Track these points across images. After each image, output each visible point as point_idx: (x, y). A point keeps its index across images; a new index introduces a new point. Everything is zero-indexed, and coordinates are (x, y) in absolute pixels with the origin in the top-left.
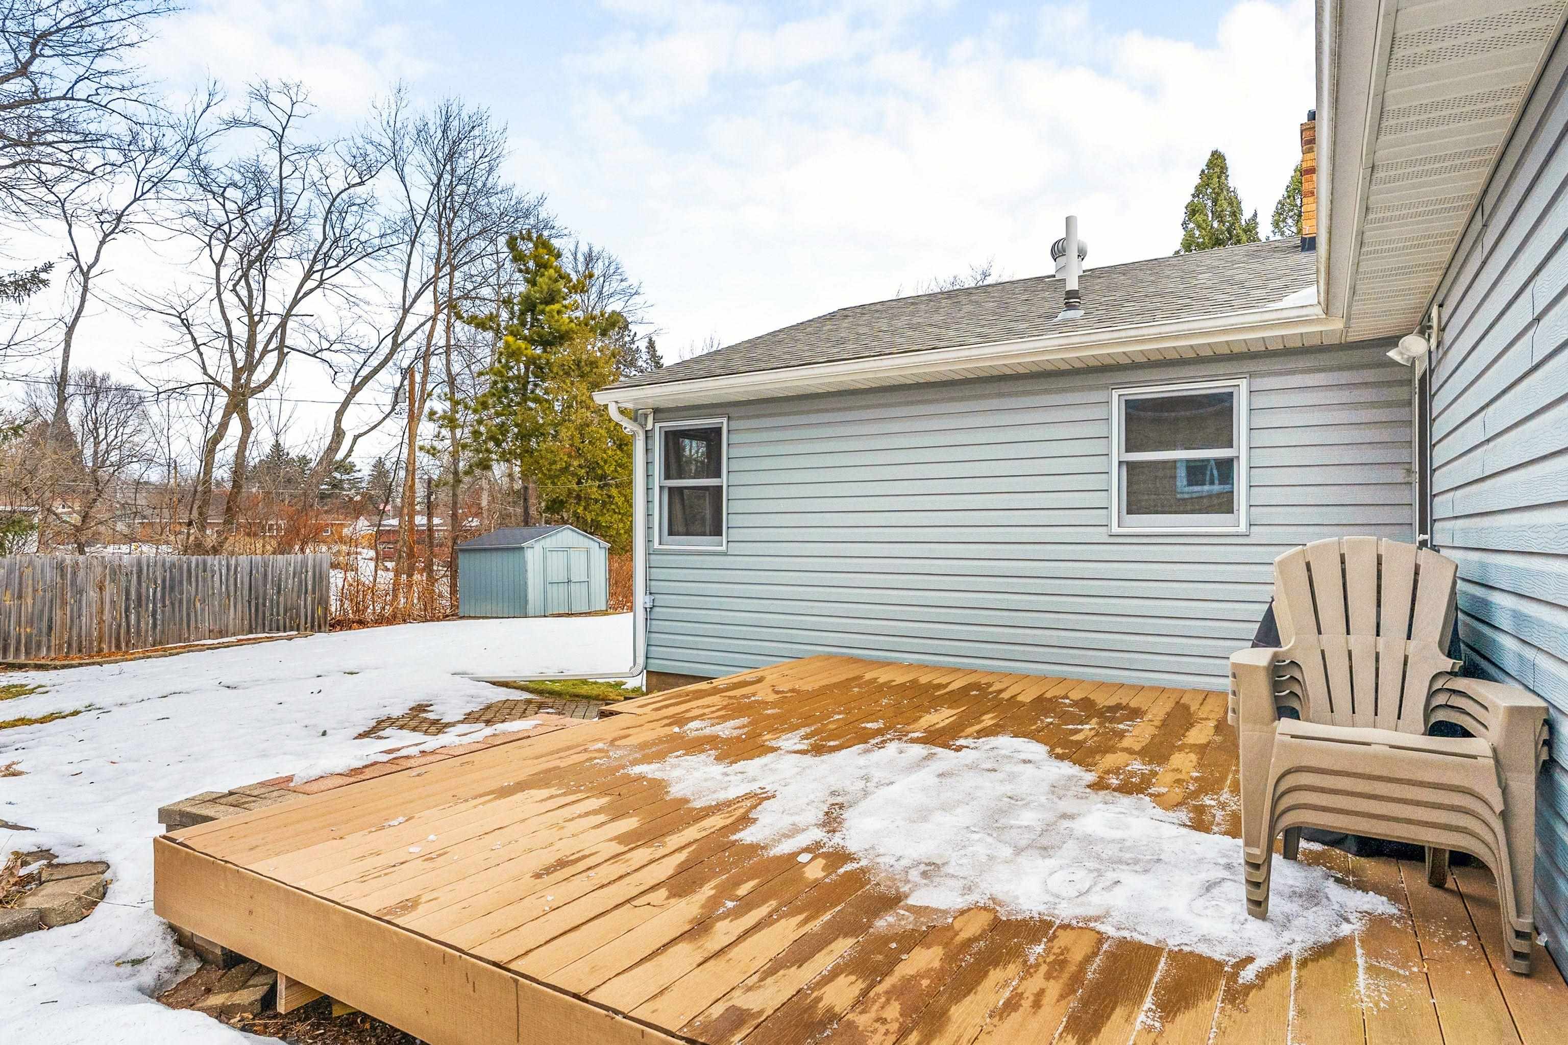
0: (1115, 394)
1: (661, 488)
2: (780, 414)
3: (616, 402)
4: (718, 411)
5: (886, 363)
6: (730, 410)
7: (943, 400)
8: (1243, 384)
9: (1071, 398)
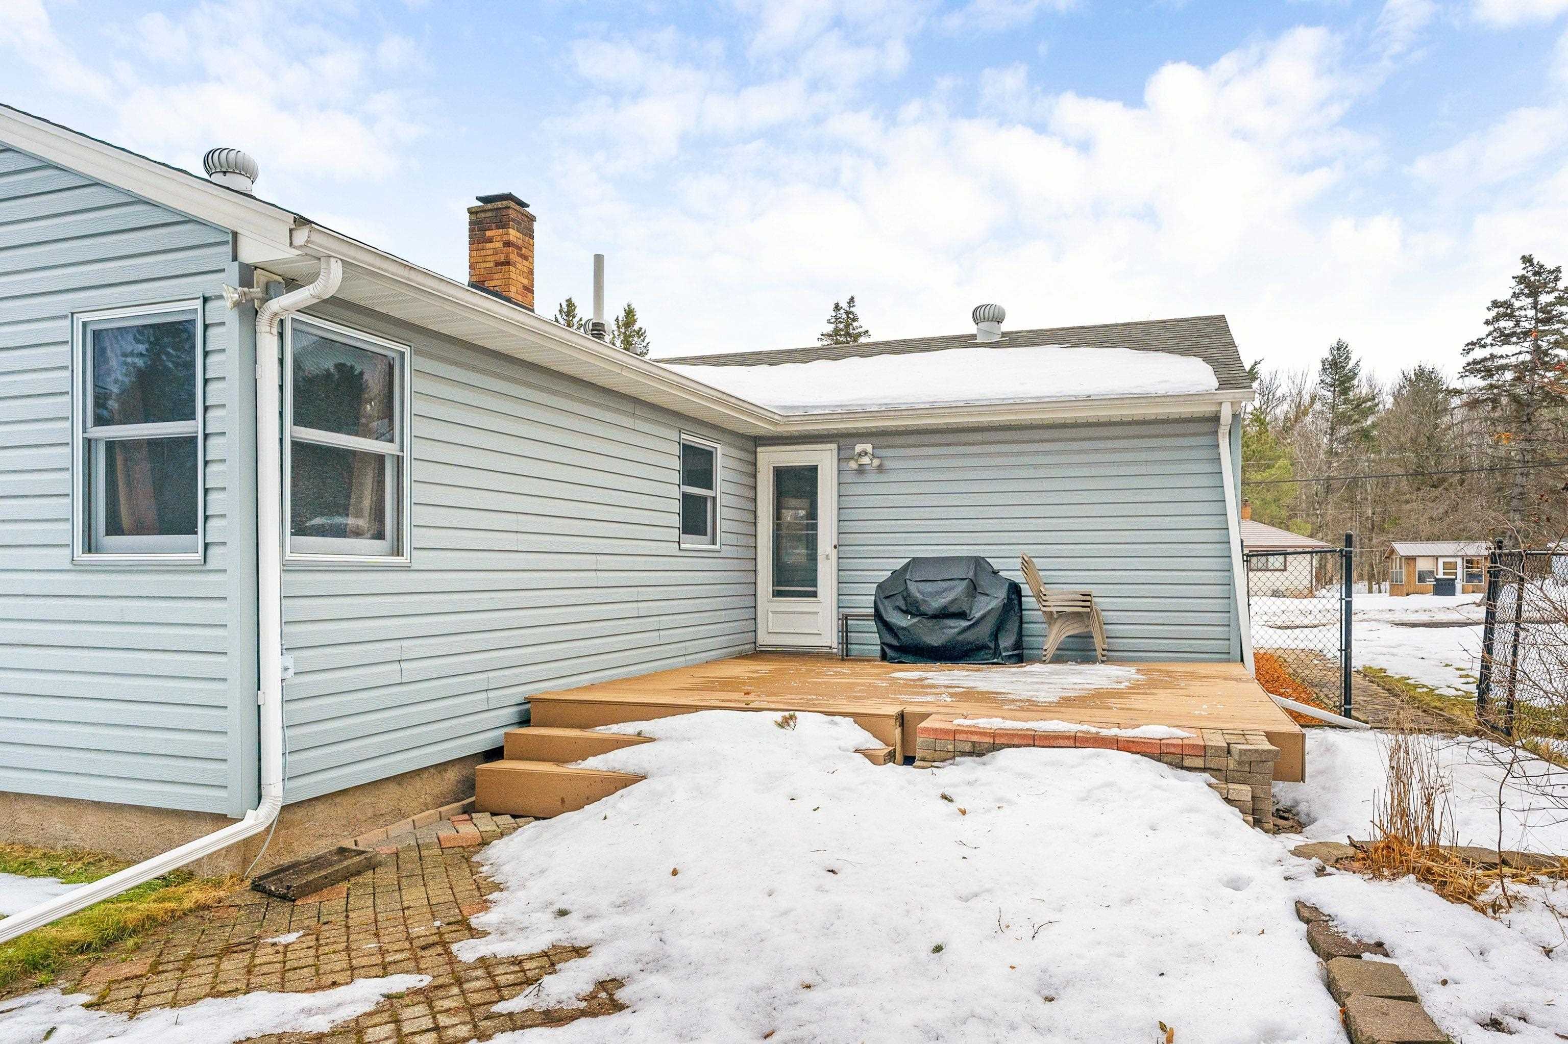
0: (682, 436)
6: (413, 337)
8: (719, 447)
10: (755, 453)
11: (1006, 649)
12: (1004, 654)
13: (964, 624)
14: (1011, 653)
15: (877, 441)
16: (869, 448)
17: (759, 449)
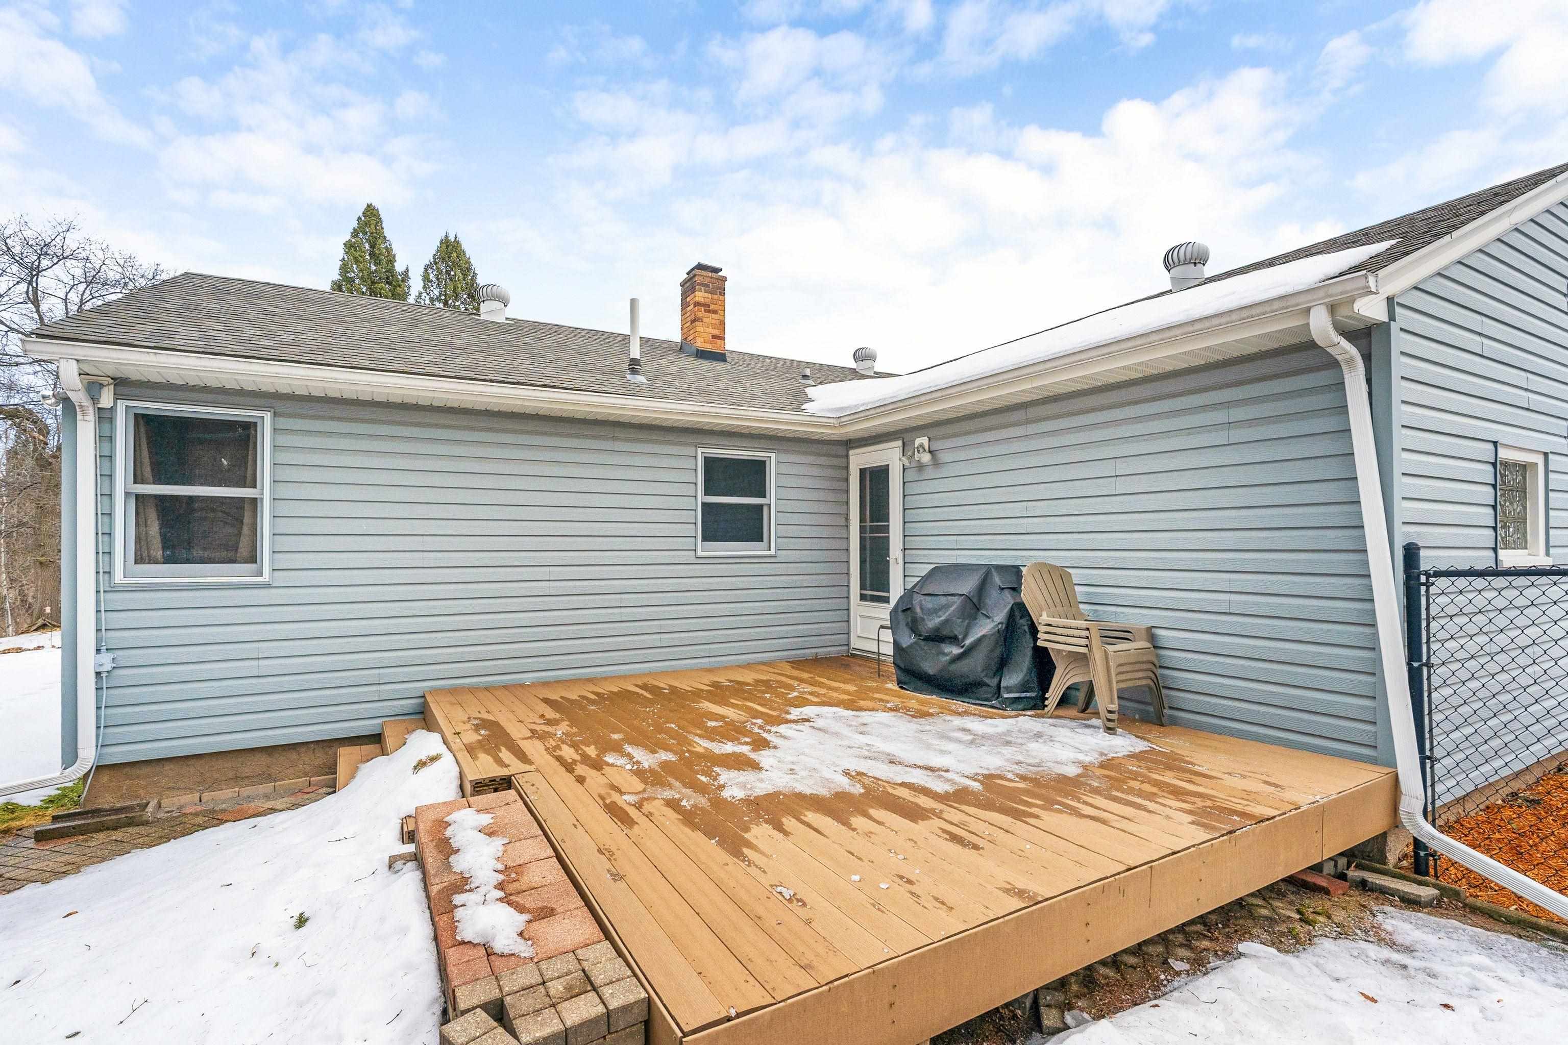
0: (700, 451)
1: (127, 494)
2: (332, 418)
3: (78, 361)
4: (263, 402)
5: (544, 394)
6: (277, 404)
7: (551, 434)
8: (773, 456)
9: (657, 449)
10: (847, 456)
11: (1009, 689)
12: (1006, 696)
13: (956, 651)
14: (1017, 695)
15: (934, 432)
16: (924, 441)
17: (851, 452)
